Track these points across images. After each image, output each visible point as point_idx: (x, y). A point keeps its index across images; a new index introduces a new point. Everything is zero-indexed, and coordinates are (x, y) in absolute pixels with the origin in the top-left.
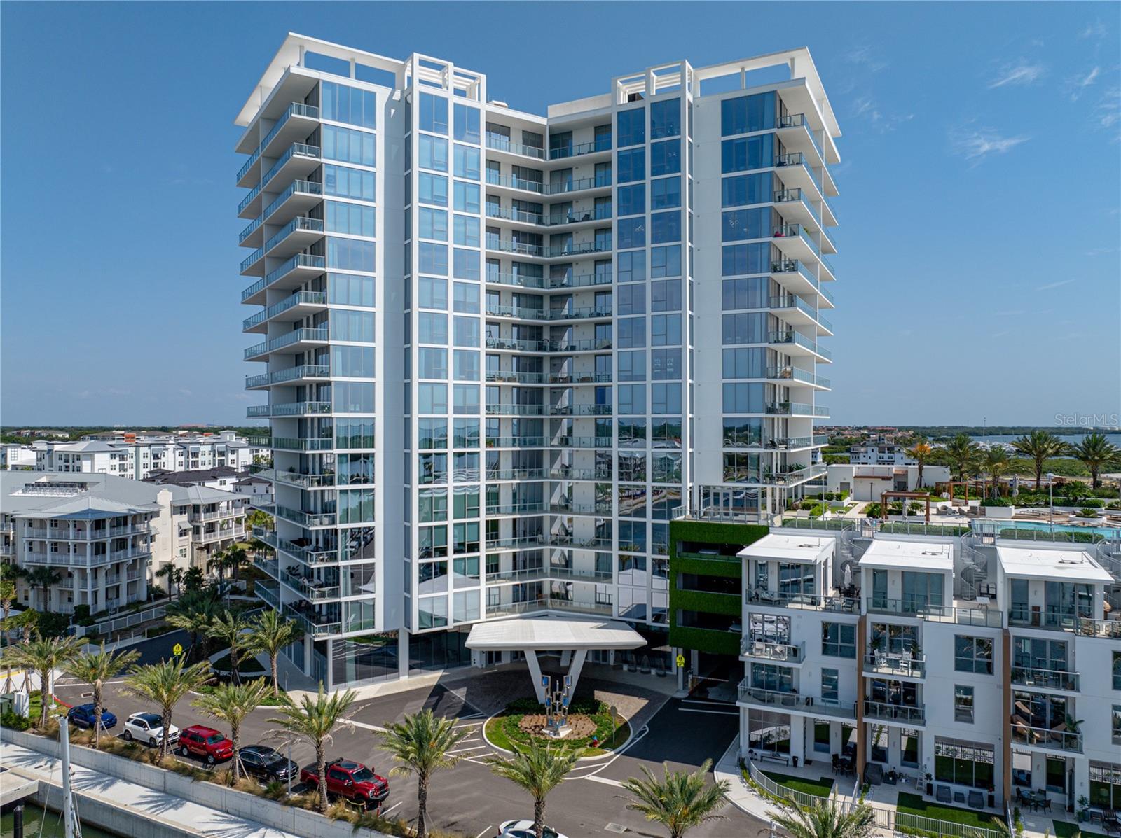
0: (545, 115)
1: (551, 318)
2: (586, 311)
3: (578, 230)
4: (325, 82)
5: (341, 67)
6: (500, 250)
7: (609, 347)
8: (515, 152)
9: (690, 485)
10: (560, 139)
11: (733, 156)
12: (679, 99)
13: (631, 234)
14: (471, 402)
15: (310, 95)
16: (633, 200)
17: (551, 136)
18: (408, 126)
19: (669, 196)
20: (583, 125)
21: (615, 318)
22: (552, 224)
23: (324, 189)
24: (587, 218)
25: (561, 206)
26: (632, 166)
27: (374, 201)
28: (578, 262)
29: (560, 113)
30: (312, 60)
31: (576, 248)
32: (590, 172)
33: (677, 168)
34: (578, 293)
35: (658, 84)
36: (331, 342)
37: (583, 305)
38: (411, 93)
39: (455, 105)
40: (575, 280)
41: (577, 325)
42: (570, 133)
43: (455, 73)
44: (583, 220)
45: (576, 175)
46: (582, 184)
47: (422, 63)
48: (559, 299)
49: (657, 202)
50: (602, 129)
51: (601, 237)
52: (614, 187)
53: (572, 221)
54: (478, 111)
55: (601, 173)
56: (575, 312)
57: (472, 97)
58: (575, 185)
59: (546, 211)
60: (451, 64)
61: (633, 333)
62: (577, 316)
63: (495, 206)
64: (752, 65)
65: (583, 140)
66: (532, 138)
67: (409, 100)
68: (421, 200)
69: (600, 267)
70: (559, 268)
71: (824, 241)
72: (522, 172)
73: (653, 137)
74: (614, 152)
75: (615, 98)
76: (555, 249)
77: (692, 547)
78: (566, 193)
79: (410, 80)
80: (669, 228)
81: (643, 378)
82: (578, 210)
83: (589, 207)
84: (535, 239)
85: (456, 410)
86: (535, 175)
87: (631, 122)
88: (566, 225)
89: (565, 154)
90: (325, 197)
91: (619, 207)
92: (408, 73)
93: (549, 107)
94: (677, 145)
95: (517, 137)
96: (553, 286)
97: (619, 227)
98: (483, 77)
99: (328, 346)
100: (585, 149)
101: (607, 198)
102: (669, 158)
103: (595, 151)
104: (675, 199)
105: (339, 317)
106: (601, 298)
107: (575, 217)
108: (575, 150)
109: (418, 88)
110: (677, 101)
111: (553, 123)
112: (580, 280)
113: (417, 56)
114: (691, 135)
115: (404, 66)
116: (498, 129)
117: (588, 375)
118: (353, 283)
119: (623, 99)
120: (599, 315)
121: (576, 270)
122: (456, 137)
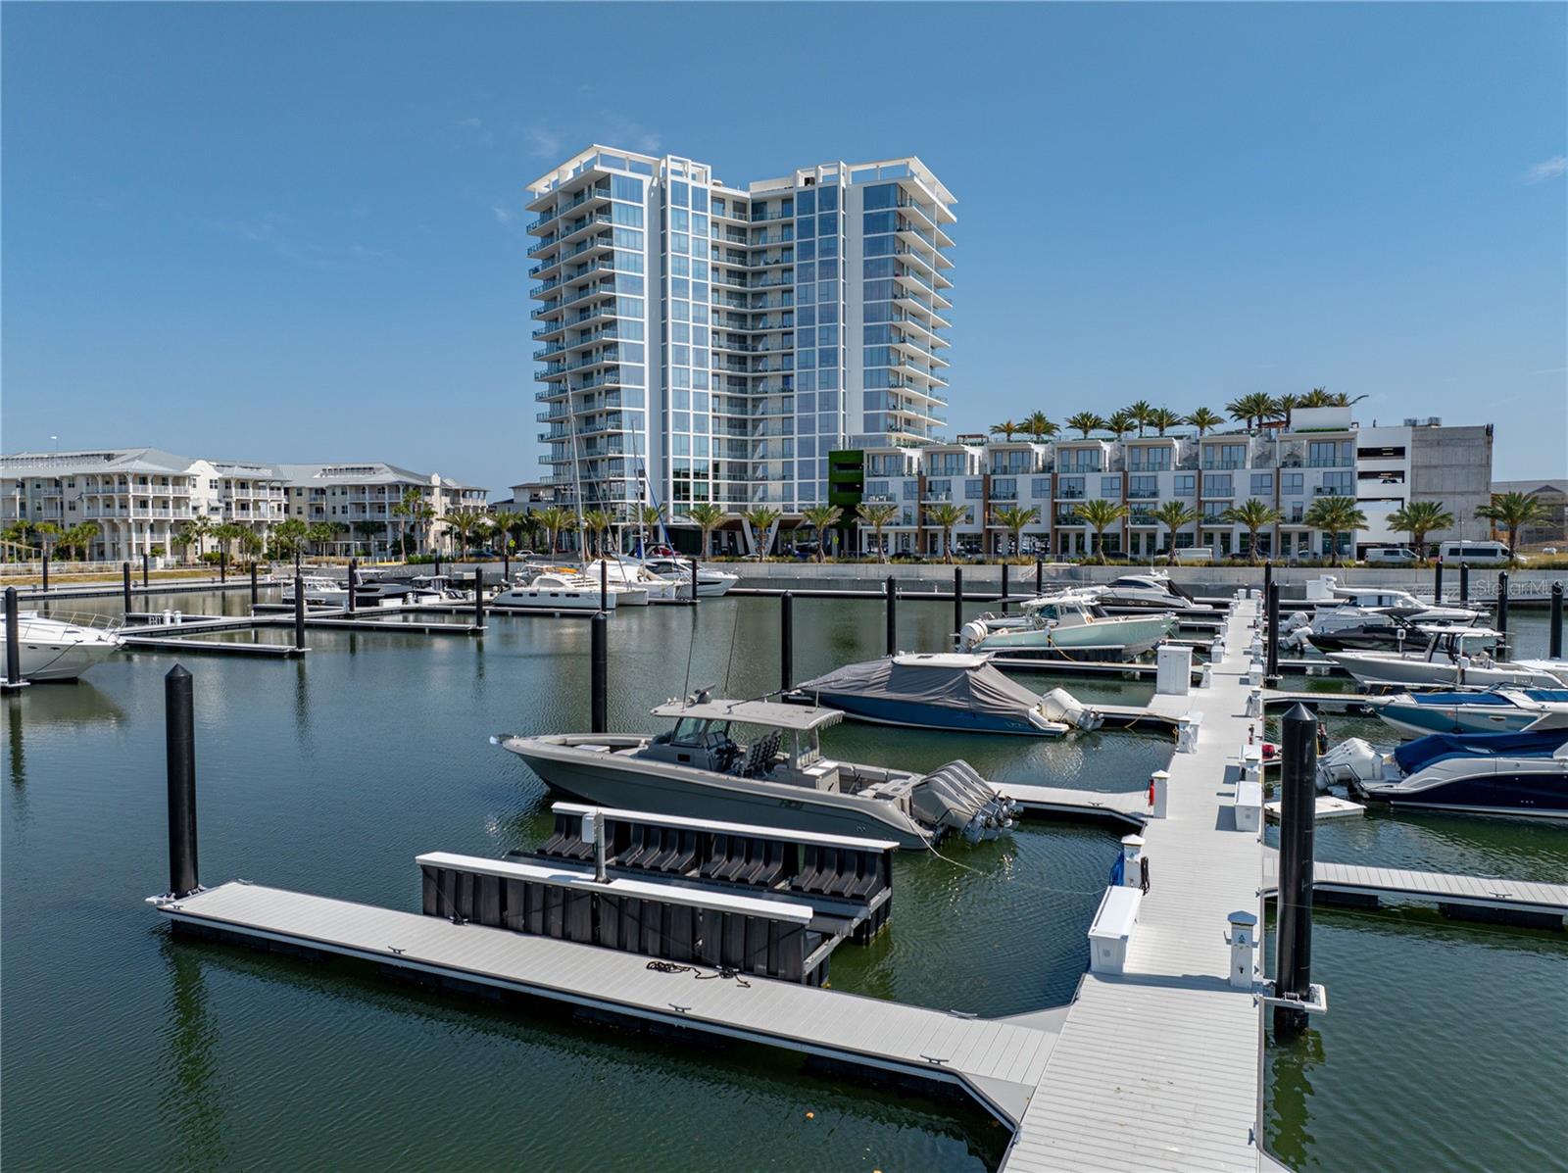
0: (746, 189)
1: (753, 329)
2: (776, 324)
3: (771, 270)
4: (615, 175)
5: (619, 163)
6: (719, 282)
7: (792, 348)
8: (729, 218)
9: (842, 434)
10: (759, 207)
11: (871, 223)
12: (836, 187)
13: (806, 274)
14: (703, 382)
15: (603, 182)
16: (807, 251)
17: (753, 205)
18: (663, 201)
19: (830, 249)
20: (774, 199)
21: (795, 329)
22: (753, 266)
23: (615, 243)
24: (777, 262)
25: (759, 253)
26: (806, 228)
27: (642, 250)
28: (770, 291)
29: (757, 189)
30: (606, 160)
31: (770, 282)
32: (778, 231)
33: (835, 231)
34: (771, 313)
35: (823, 173)
36: (619, 340)
37: (774, 320)
38: (665, 181)
39: (693, 187)
40: (769, 304)
41: (771, 334)
42: (765, 203)
43: (693, 165)
44: (775, 263)
45: (770, 232)
46: (774, 238)
47: (672, 160)
48: (757, 317)
49: (823, 252)
50: (787, 201)
51: (786, 275)
52: (795, 242)
53: (767, 264)
54: (706, 190)
55: (786, 231)
56: (769, 325)
57: (700, 181)
58: (769, 240)
59: (749, 257)
60: (690, 161)
61: (807, 339)
62: (771, 328)
63: (716, 252)
64: (882, 165)
65: (773, 209)
66: (740, 207)
67: (664, 187)
68: (673, 251)
69: (786, 295)
70: (758, 296)
71: (936, 279)
72: (732, 230)
73: (820, 211)
74: (795, 218)
75: (795, 180)
76: (755, 283)
77: (842, 467)
78: (761, 245)
79: (665, 170)
80: (830, 268)
81: (814, 367)
82: (771, 256)
83: (778, 254)
84: (741, 276)
85: (694, 387)
86: (741, 232)
87: (806, 198)
88: (762, 266)
89: (762, 219)
90: (615, 248)
91: (798, 255)
92: (663, 164)
93: (751, 184)
94: (835, 217)
95: (729, 206)
96: (753, 308)
97: (798, 268)
98: (709, 168)
99: (617, 343)
100: (775, 215)
101: (790, 248)
102: (830, 225)
103: (783, 217)
104: (833, 251)
105: (625, 325)
106: (786, 316)
107: (769, 261)
108: (769, 216)
109: (671, 178)
110: (835, 188)
111: (754, 197)
112: (773, 304)
113: (669, 157)
114: (844, 209)
115: (660, 162)
116: (719, 200)
117: (778, 367)
118: (631, 303)
119: (801, 183)
120: (785, 327)
121: (769, 298)
122: (693, 209)
